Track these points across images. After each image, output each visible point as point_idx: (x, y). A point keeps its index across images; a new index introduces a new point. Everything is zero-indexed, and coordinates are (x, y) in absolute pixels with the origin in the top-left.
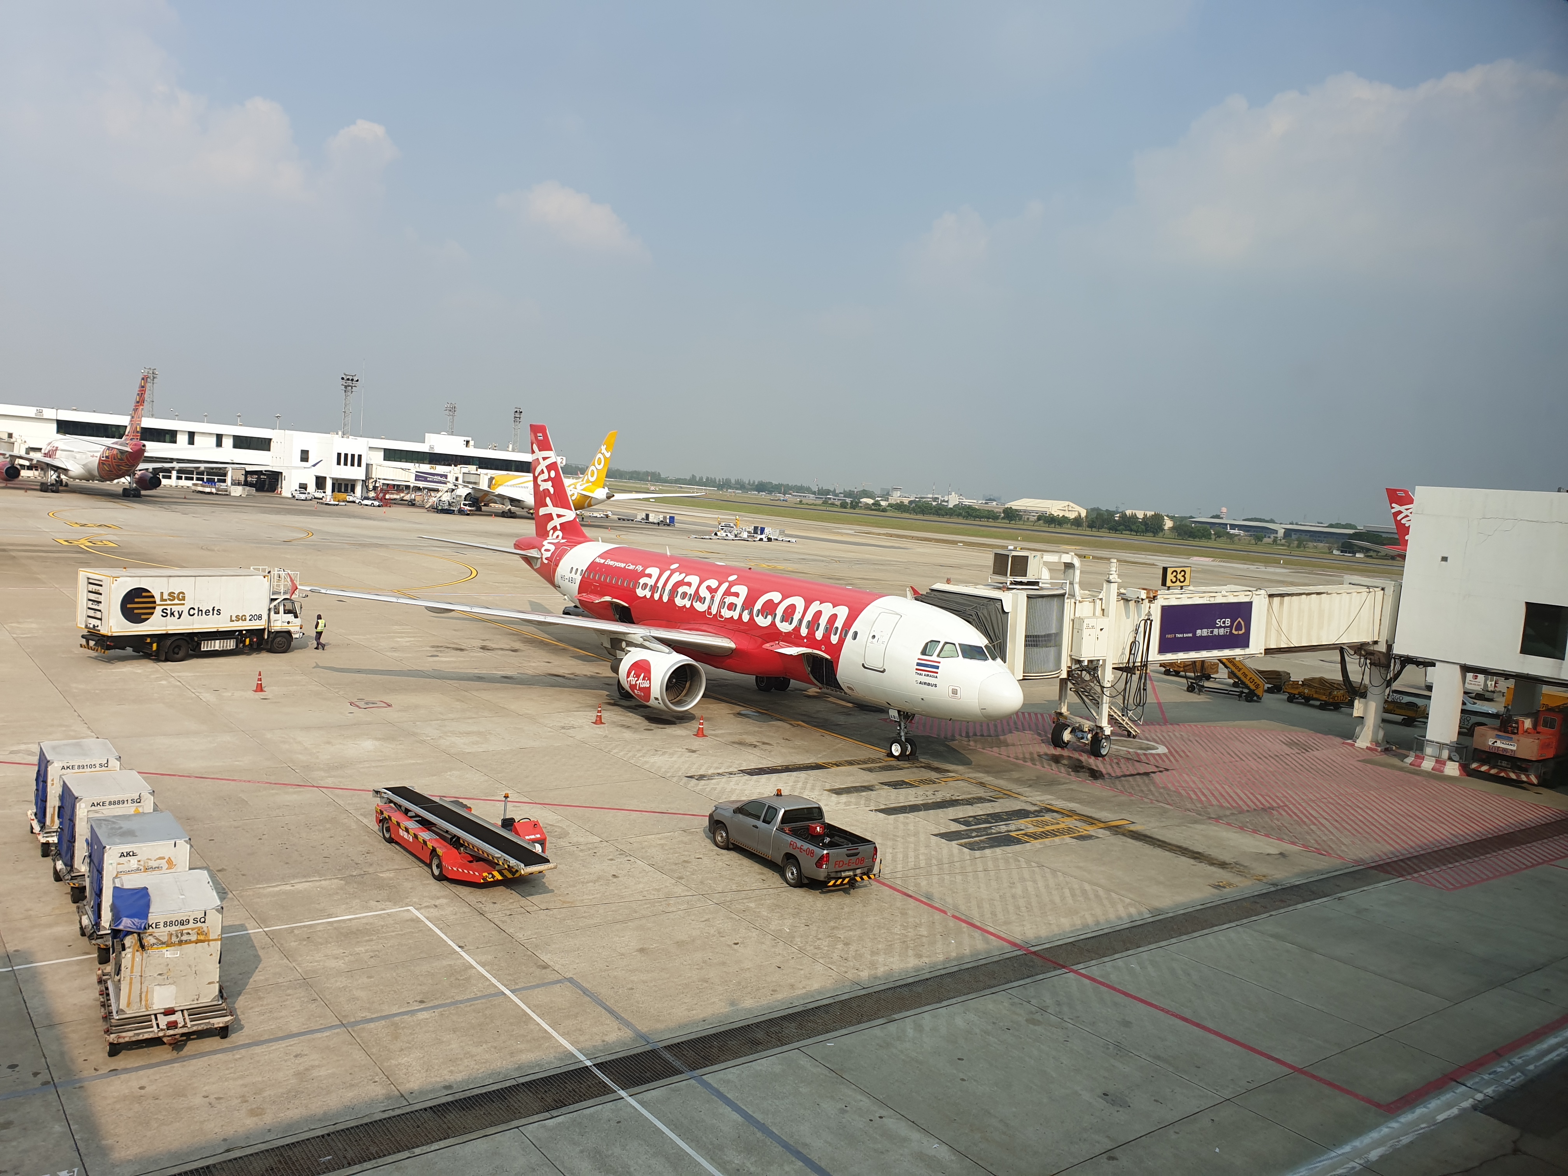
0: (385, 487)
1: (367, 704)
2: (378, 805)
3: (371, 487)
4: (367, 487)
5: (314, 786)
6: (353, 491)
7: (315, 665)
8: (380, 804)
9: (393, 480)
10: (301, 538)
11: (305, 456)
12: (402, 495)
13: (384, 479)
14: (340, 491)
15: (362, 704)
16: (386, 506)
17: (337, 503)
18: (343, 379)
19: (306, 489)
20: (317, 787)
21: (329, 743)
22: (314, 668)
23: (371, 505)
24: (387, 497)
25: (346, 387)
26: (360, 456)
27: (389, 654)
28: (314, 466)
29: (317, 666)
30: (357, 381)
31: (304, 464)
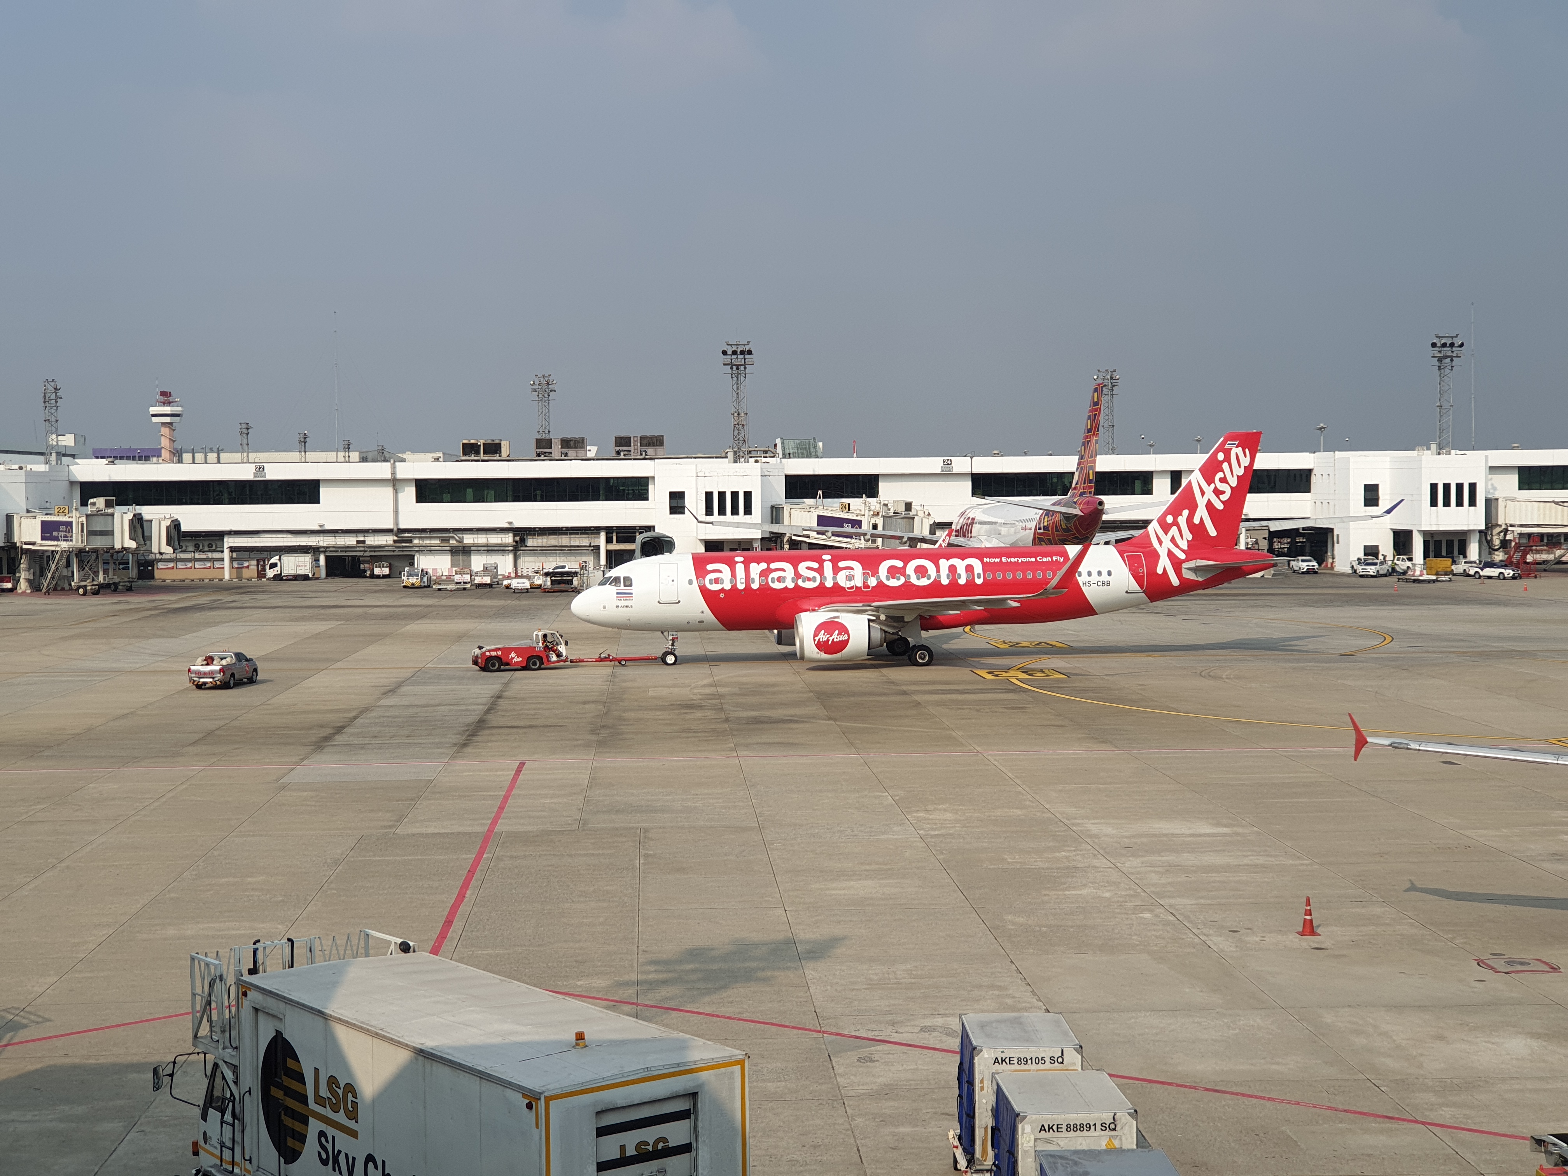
0: (1524, 541)
1: (1509, 963)
2: (1541, 1168)
3: (1497, 542)
4: (1489, 543)
5: (1416, 1122)
6: (1463, 552)
7: (1408, 885)
8: (1546, 1166)
9: (1538, 526)
10: (1373, 648)
11: (1371, 495)
12: (1558, 553)
13: (1522, 526)
14: (1438, 555)
15: (1500, 965)
16: (1528, 576)
17: (1434, 577)
18: (1434, 345)
19: (1376, 555)
20: (1423, 1123)
21: (1441, 1038)
22: (1407, 890)
23: (1498, 578)
24: (1530, 558)
25: (1440, 360)
26: (1473, 487)
27: (1546, 865)
28: (1389, 511)
29: (1413, 888)
30: (1462, 345)
31: (1372, 510)
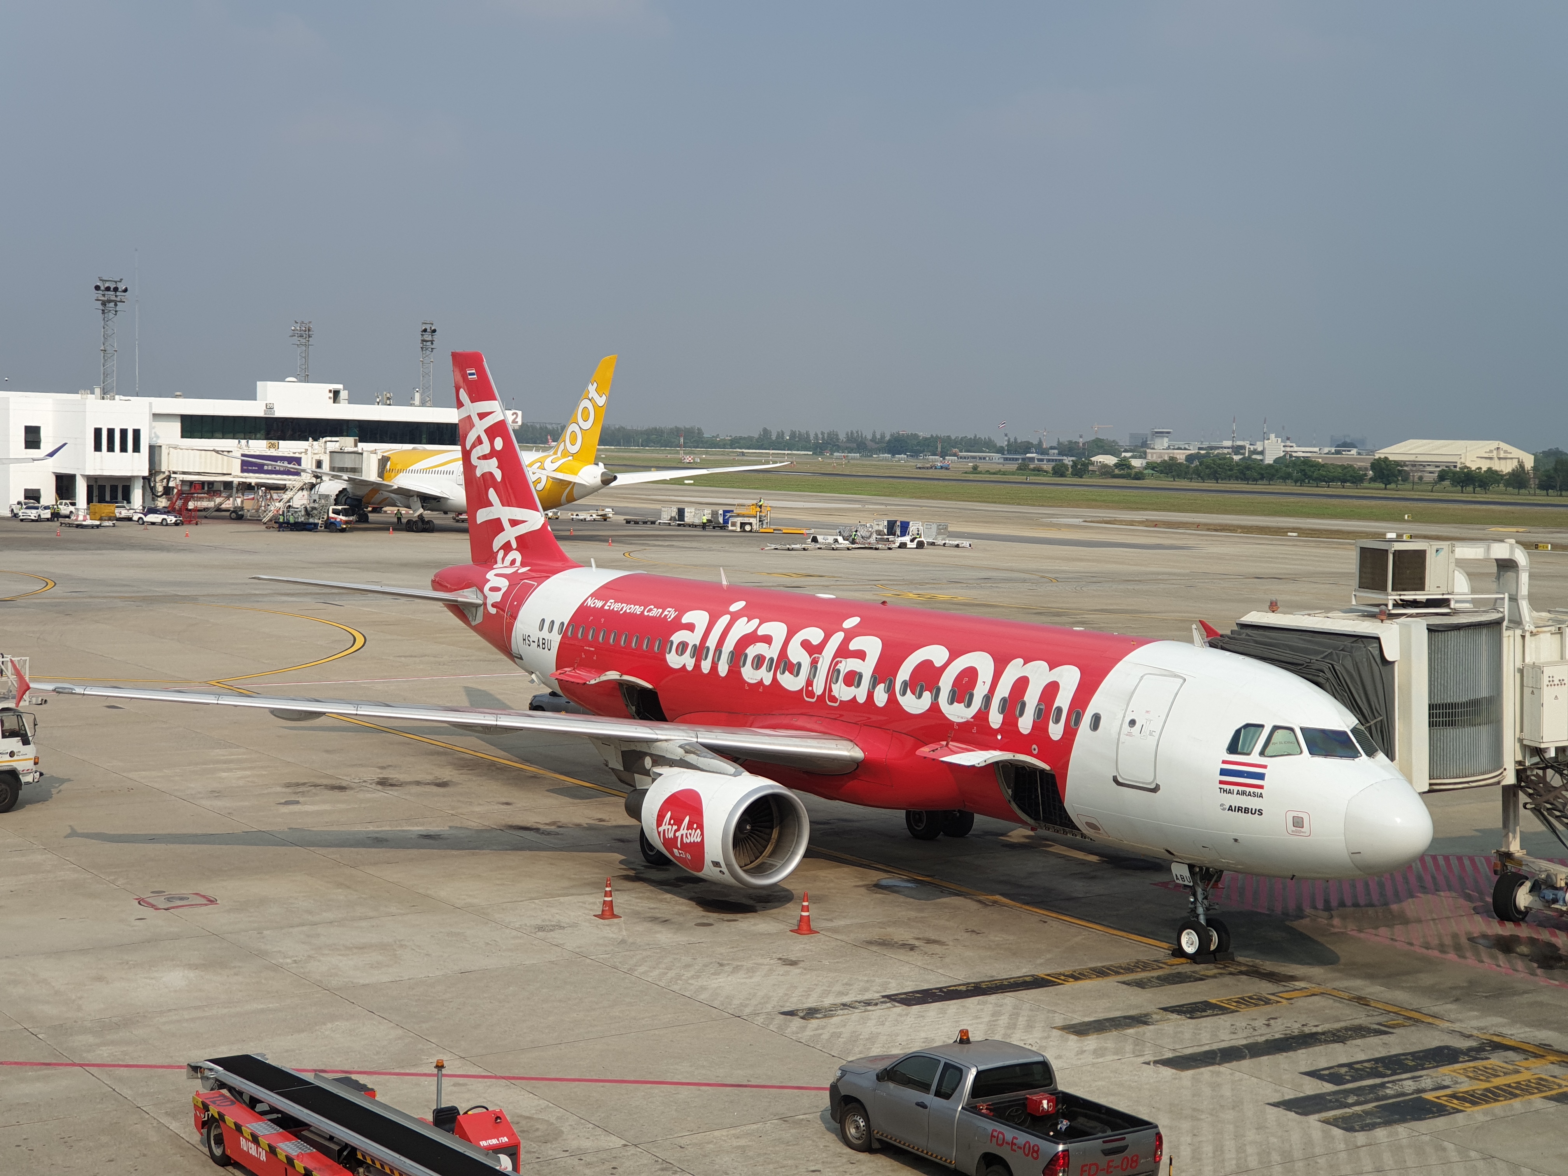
0: (186, 488)
1: (169, 900)
2: (198, 1094)
3: (160, 489)
4: (153, 489)
5: (74, 1065)
6: (127, 498)
7: (69, 831)
8: (203, 1091)
9: (199, 474)
10: (33, 593)
11: (32, 437)
12: (218, 500)
13: (184, 473)
14: (102, 500)
15: (160, 902)
16: (189, 522)
17: (98, 523)
18: (97, 288)
19: (37, 499)
20: (81, 1065)
21: (100, 979)
22: (67, 836)
23: (161, 524)
24: (191, 505)
25: (104, 304)
26: (137, 433)
27: (206, 803)
28: (51, 455)
29: (73, 834)
30: (126, 290)
31: (33, 453)
